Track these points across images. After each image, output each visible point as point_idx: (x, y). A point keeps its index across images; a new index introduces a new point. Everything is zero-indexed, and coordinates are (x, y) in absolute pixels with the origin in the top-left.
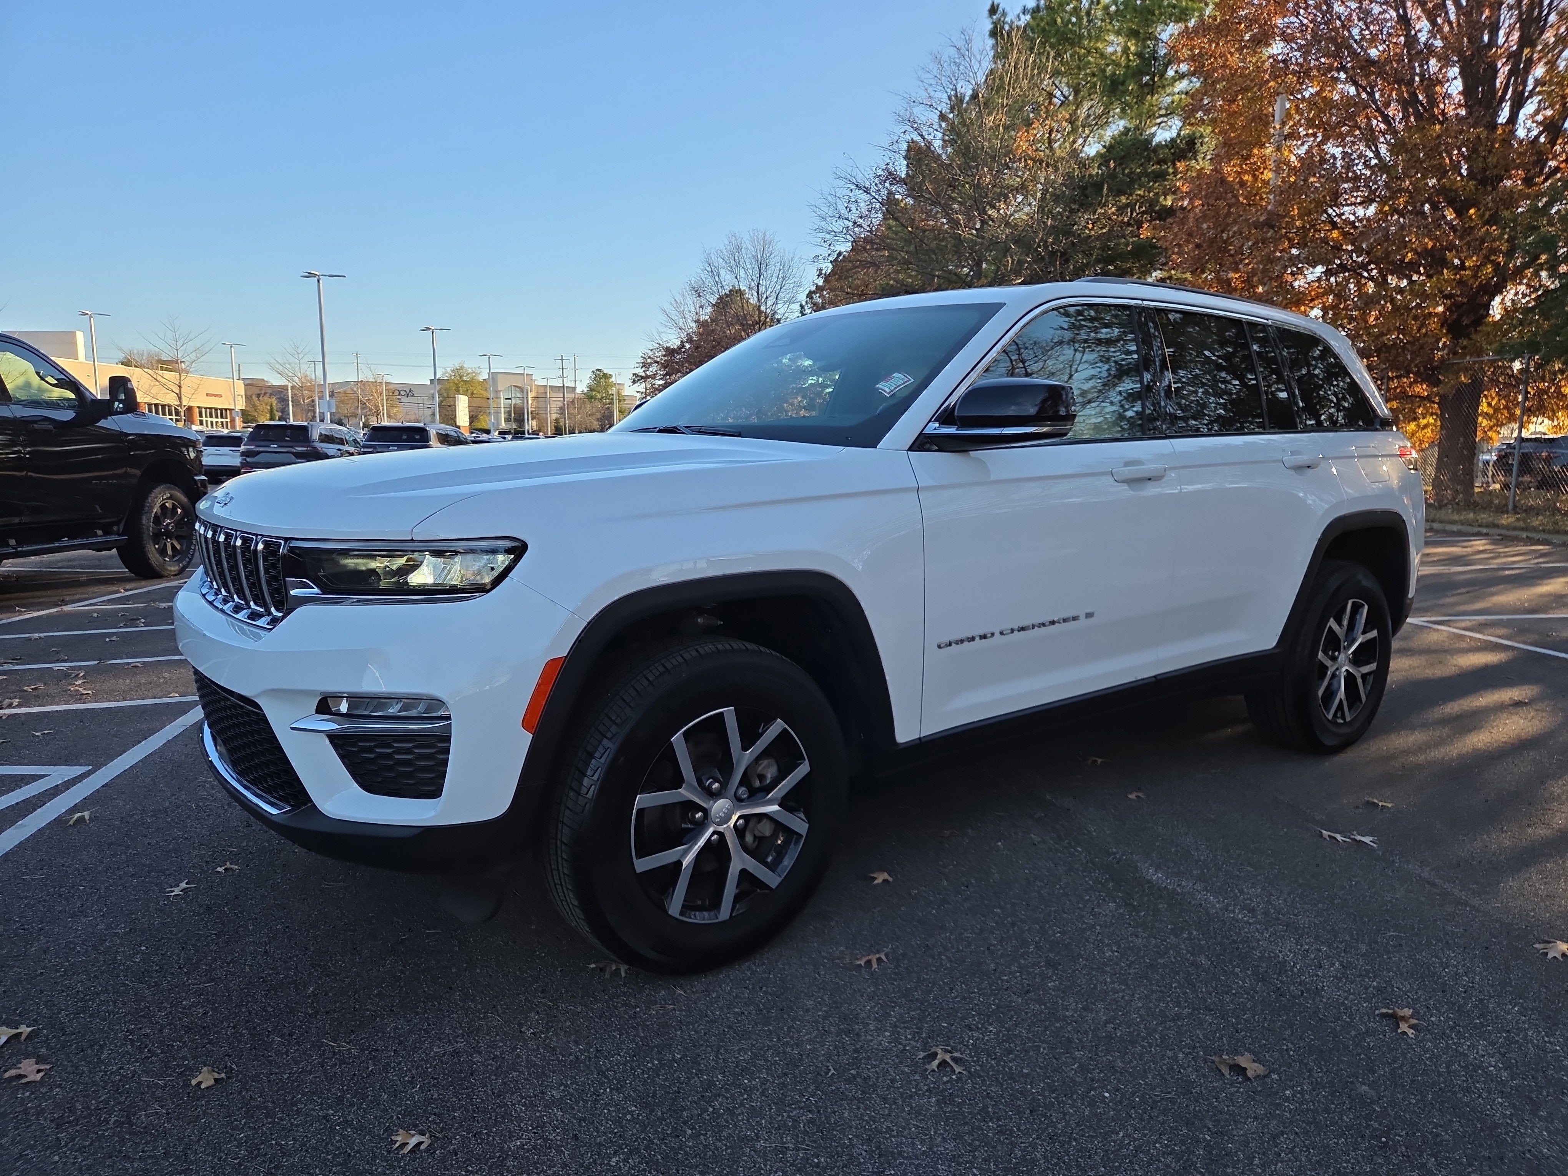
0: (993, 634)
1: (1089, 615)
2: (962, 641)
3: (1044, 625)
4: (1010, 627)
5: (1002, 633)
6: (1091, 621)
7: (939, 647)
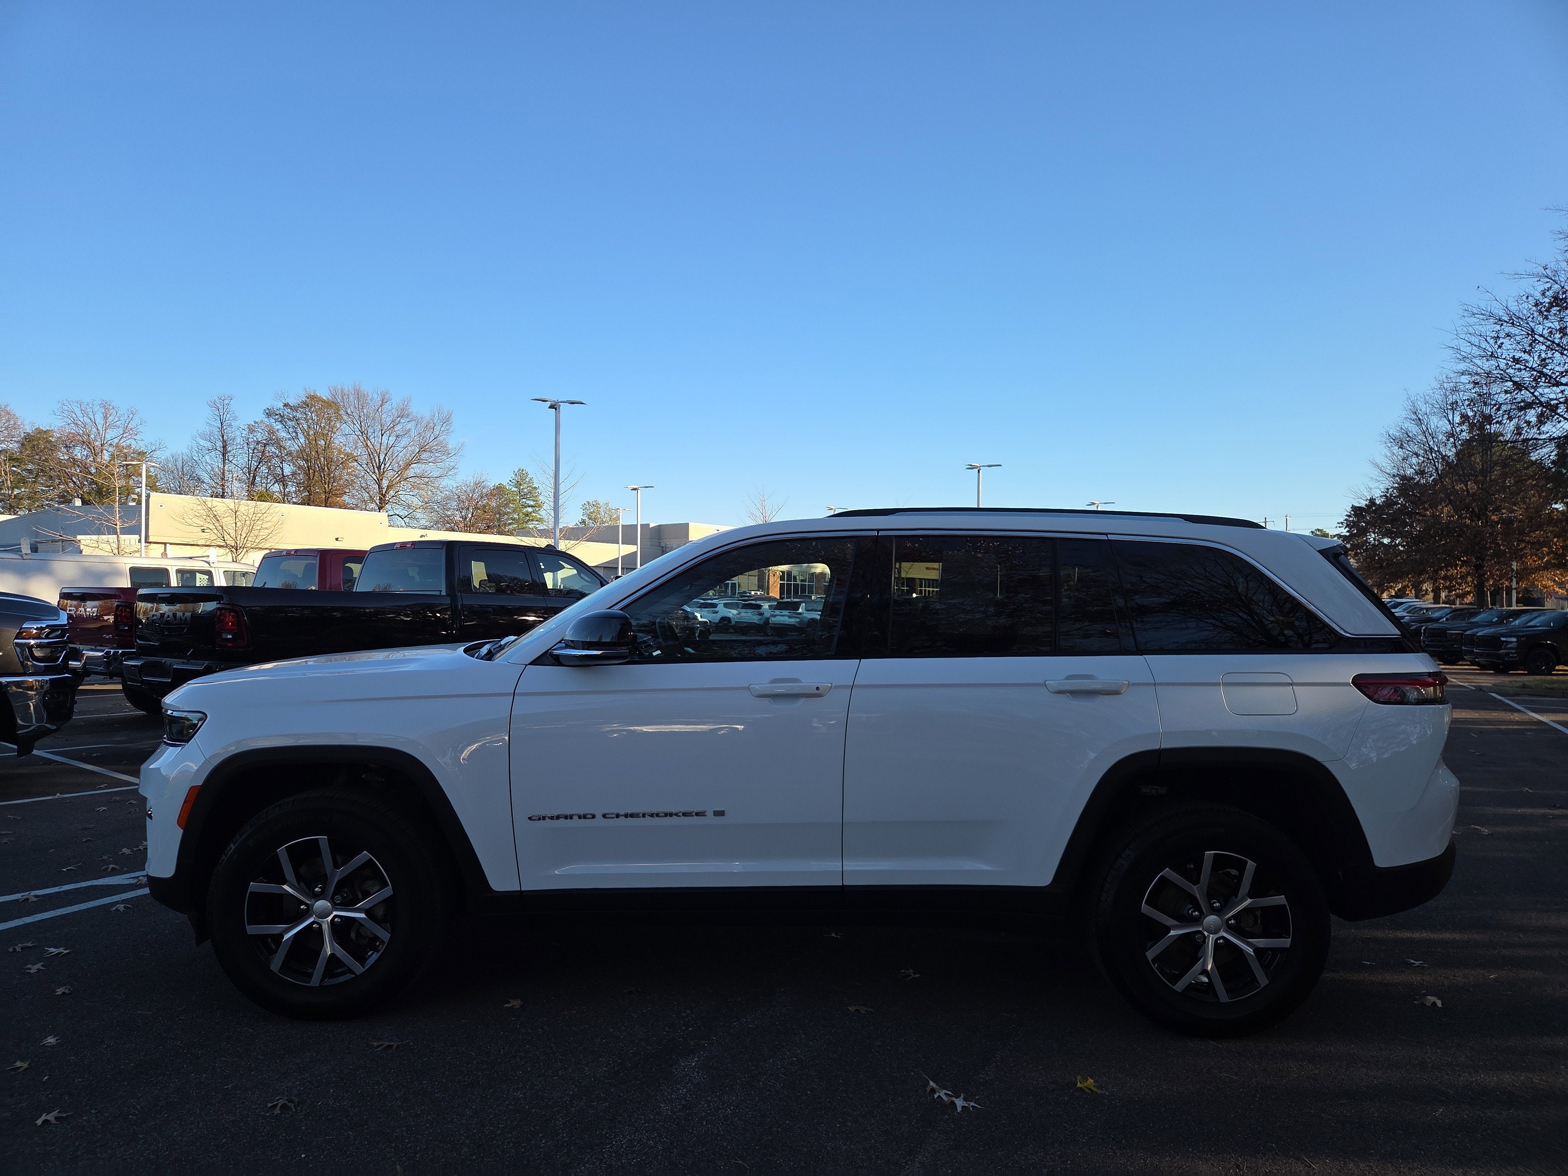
0: (594, 817)
1: (720, 813)
2: (558, 817)
3: (657, 815)
4: (616, 812)
5: (604, 816)
6: (719, 820)
7: (530, 818)
